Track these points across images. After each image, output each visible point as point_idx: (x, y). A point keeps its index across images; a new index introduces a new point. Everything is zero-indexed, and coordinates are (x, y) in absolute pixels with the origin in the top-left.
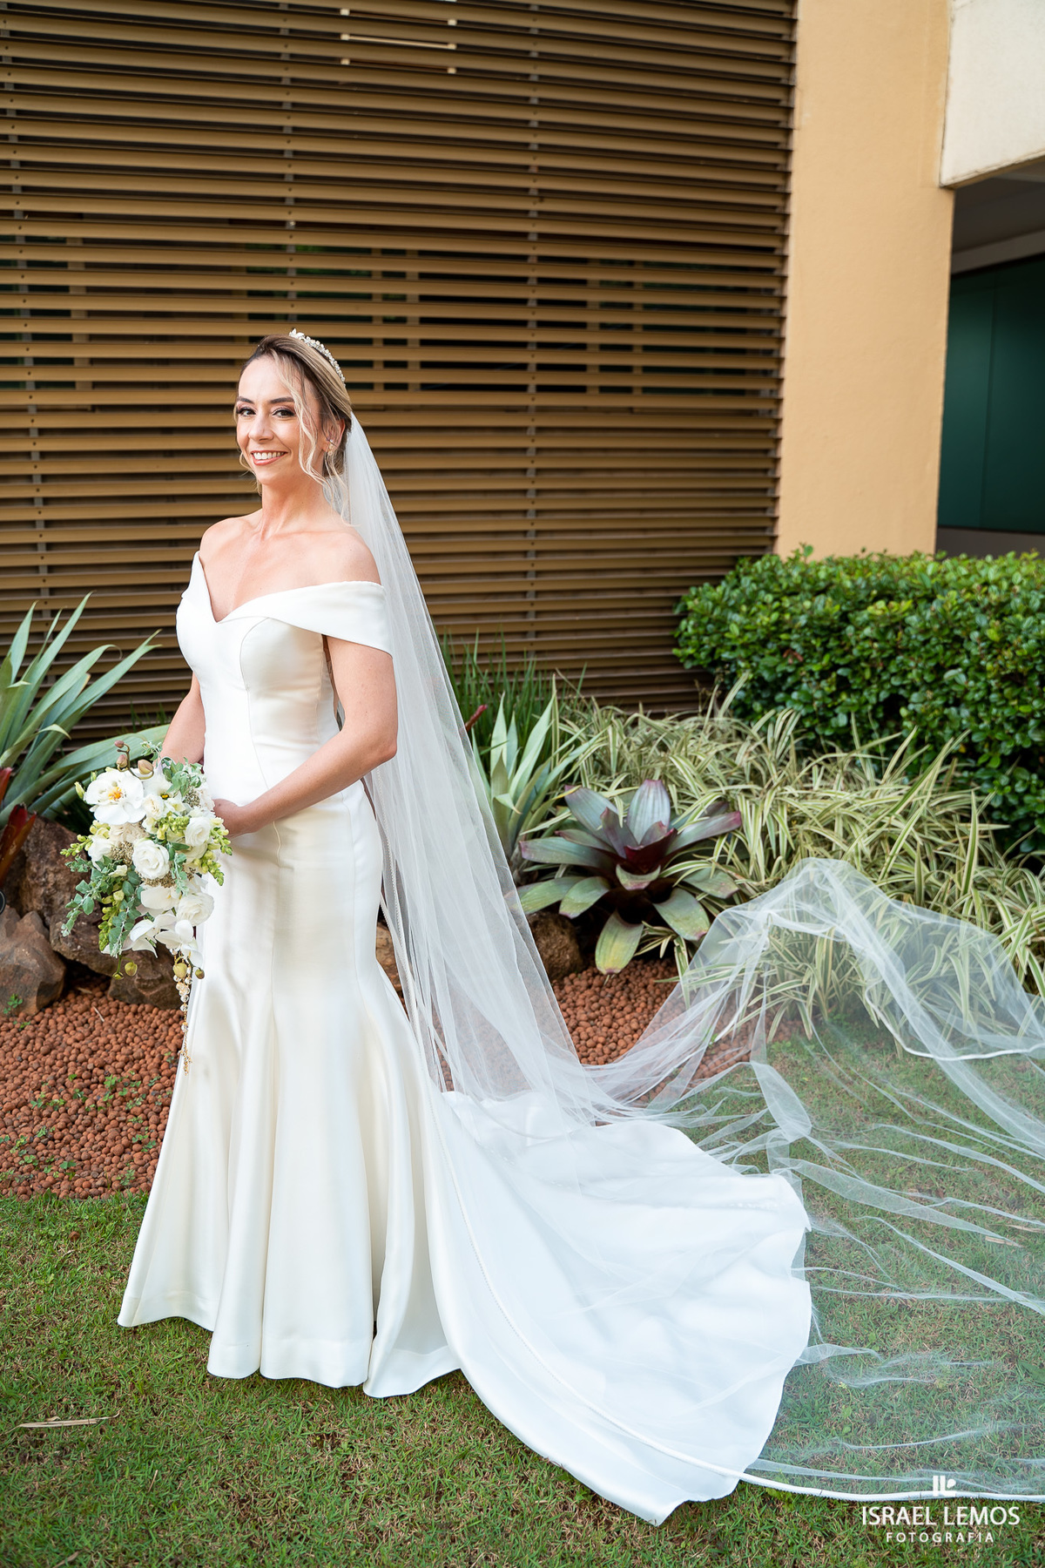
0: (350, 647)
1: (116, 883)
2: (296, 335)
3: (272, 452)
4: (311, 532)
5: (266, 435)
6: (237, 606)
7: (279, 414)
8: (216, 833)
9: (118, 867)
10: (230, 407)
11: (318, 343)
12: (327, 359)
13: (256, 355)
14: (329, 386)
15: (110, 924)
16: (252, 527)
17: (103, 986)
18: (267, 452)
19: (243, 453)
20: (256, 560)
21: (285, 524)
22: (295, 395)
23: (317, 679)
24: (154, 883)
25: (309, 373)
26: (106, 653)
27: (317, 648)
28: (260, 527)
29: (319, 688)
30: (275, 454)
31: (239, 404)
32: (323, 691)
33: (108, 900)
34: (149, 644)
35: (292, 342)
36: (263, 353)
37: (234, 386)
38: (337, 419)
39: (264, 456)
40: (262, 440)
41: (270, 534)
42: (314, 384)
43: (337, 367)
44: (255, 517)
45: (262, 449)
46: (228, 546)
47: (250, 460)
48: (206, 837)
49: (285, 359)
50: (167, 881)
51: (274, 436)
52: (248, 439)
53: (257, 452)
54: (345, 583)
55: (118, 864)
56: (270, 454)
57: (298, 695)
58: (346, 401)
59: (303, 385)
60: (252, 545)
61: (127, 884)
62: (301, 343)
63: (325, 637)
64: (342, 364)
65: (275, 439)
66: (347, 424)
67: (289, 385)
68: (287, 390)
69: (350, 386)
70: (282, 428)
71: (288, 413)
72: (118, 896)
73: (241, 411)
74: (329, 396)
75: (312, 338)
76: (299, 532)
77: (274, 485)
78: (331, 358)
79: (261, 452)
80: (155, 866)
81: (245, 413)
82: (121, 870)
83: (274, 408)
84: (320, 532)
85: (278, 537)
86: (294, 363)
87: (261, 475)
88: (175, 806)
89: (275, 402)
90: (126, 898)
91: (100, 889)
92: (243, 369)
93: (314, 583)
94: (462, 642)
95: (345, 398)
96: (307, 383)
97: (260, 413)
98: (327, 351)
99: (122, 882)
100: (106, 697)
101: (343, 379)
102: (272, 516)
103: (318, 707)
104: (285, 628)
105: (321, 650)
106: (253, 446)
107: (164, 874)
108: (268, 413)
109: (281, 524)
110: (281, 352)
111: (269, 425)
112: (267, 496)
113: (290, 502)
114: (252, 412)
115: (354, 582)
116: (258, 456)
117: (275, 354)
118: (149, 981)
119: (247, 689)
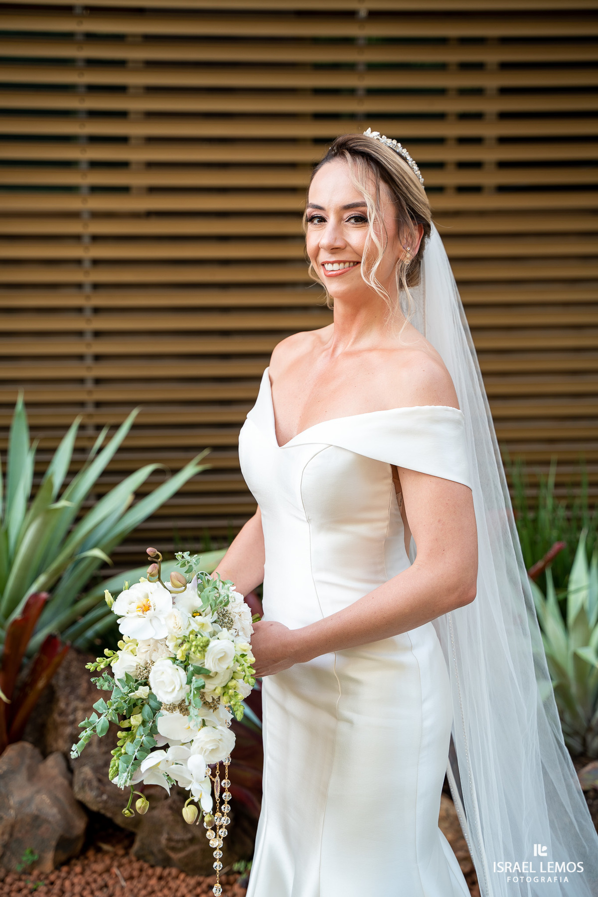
0: (425, 479)
1: (135, 706)
2: (371, 134)
3: (344, 262)
4: (383, 350)
5: (339, 244)
6: (300, 431)
7: (353, 221)
8: (242, 660)
9: (141, 688)
10: (299, 214)
11: (395, 142)
12: (405, 159)
13: (328, 158)
14: (407, 188)
15: (123, 751)
16: (323, 343)
17: (126, 842)
18: (339, 262)
19: (313, 264)
20: (324, 379)
21: (357, 339)
22: (369, 200)
23: (385, 513)
24: (172, 708)
25: (385, 175)
26: (155, 472)
27: (385, 478)
28: (331, 343)
29: (387, 523)
30: (347, 264)
31: (309, 211)
32: (391, 525)
33: (125, 724)
34: (199, 463)
35: (367, 142)
36: (335, 155)
37: (303, 191)
38: (415, 224)
39: (336, 267)
40: (334, 250)
41: (340, 351)
42: (390, 187)
43: (416, 168)
44: (327, 332)
45: (333, 259)
46: (297, 363)
47: (321, 272)
48: (230, 663)
49: (360, 161)
50: (183, 707)
51: (347, 245)
52: (318, 249)
53: (328, 263)
54: (417, 408)
55: (141, 684)
56: (342, 265)
57: (363, 530)
58: (425, 204)
59: (378, 189)
60: (321, 363)
61: (147, 708)
62: (376, 142)
63: (395, 469)
64: (422, 165)
65: (348, 248)
66: (425, 230)
67: (361, 187)
68: (360, 194)
69: (429, 189)
70: (355, 236)
71: (361, 219)
72: (135, 720)
73: (311, 219)
74: (406, 199)
75: (388, 137)
76: (370, 350)
77: (346, 298)
78: (409, 158)
79: (333, 263)
80: (170, 690)
81: (316, 221)
82: (142, 692)
83: (347, 215)
84: (392, 350)
85: (348, 354)
86: (369, 164)
87: (333, 287)
88: (202, 625)
89: (348, 207)
90: (144, 723)
91: (116, 710)
92: (314, 174)
93: (384, 408)
94: (537, 470)
95: (424, 202)
96: (383, 186)
97: (332, 220)
98: (405, 151)
99: (143, 705)
100: (152, 517)
101: (422, 180)
102: (344, 331)
103: (386, 544)
104: (349, 457)
105: (390, 481)
106: (324, 256)
107: (180, 699)
108: (340, 220)
109: (352, 340)
110: (355, 153)
111: (342, 233)
112: (339, 309)
113: (362, 316)
114: (322, 220)
115: (427, 407)
116: (329, 267)
117: (348, 155)
118: (178, 841)
119: (309, 521)
